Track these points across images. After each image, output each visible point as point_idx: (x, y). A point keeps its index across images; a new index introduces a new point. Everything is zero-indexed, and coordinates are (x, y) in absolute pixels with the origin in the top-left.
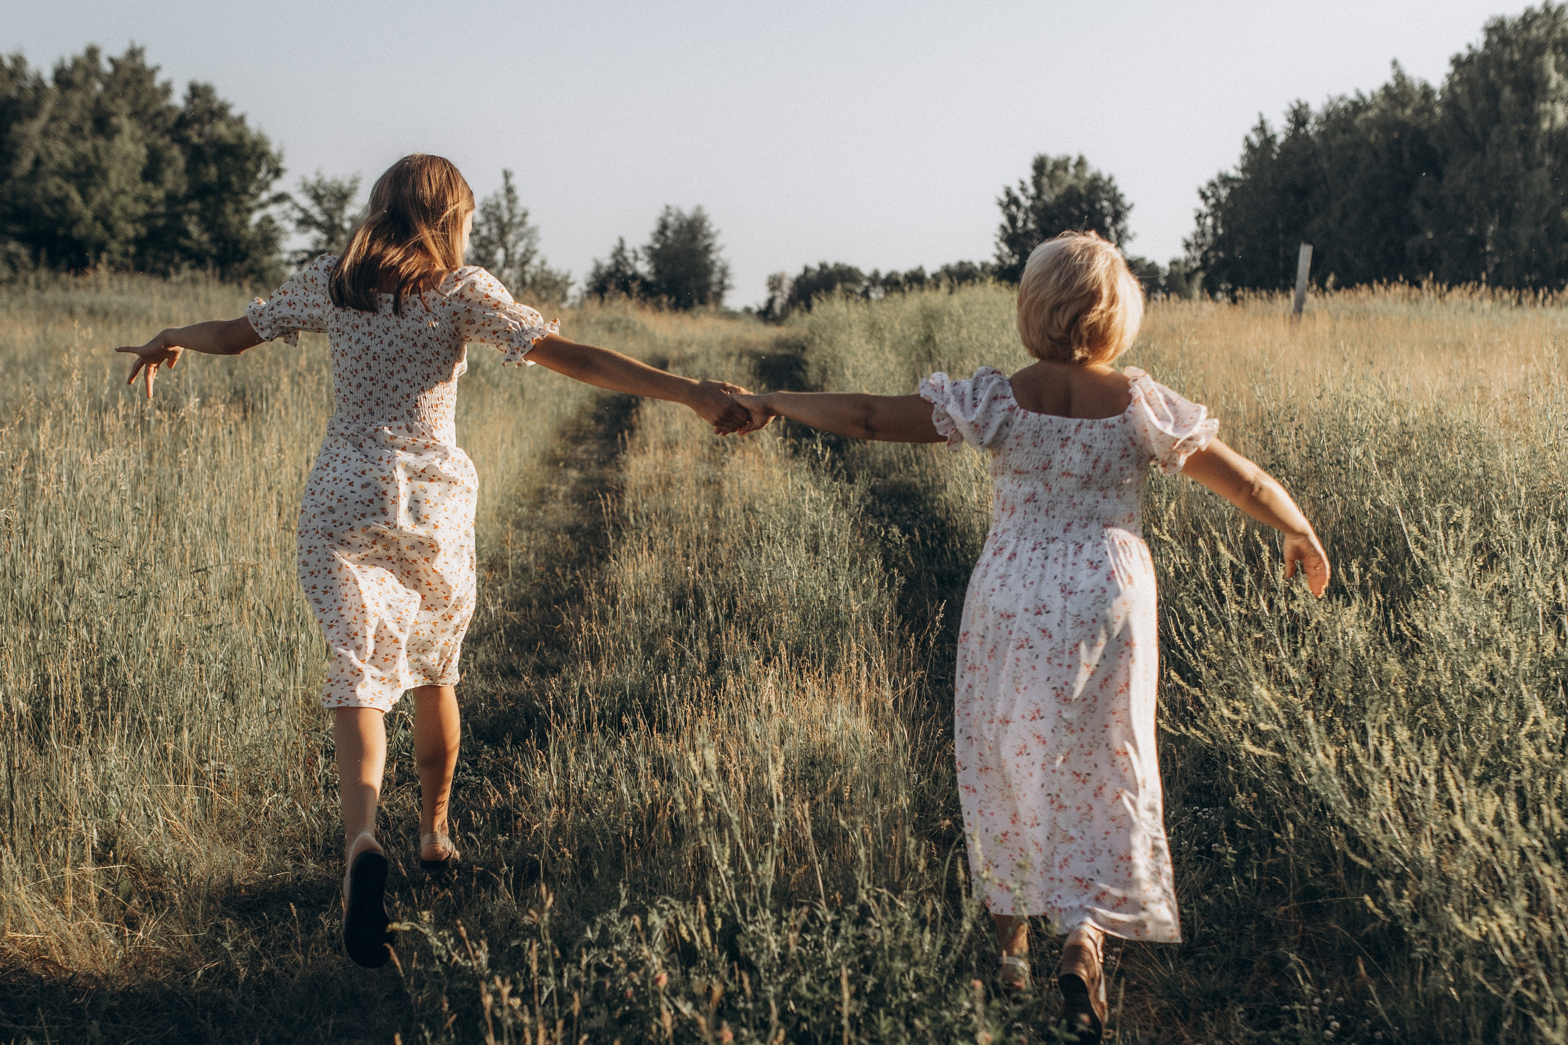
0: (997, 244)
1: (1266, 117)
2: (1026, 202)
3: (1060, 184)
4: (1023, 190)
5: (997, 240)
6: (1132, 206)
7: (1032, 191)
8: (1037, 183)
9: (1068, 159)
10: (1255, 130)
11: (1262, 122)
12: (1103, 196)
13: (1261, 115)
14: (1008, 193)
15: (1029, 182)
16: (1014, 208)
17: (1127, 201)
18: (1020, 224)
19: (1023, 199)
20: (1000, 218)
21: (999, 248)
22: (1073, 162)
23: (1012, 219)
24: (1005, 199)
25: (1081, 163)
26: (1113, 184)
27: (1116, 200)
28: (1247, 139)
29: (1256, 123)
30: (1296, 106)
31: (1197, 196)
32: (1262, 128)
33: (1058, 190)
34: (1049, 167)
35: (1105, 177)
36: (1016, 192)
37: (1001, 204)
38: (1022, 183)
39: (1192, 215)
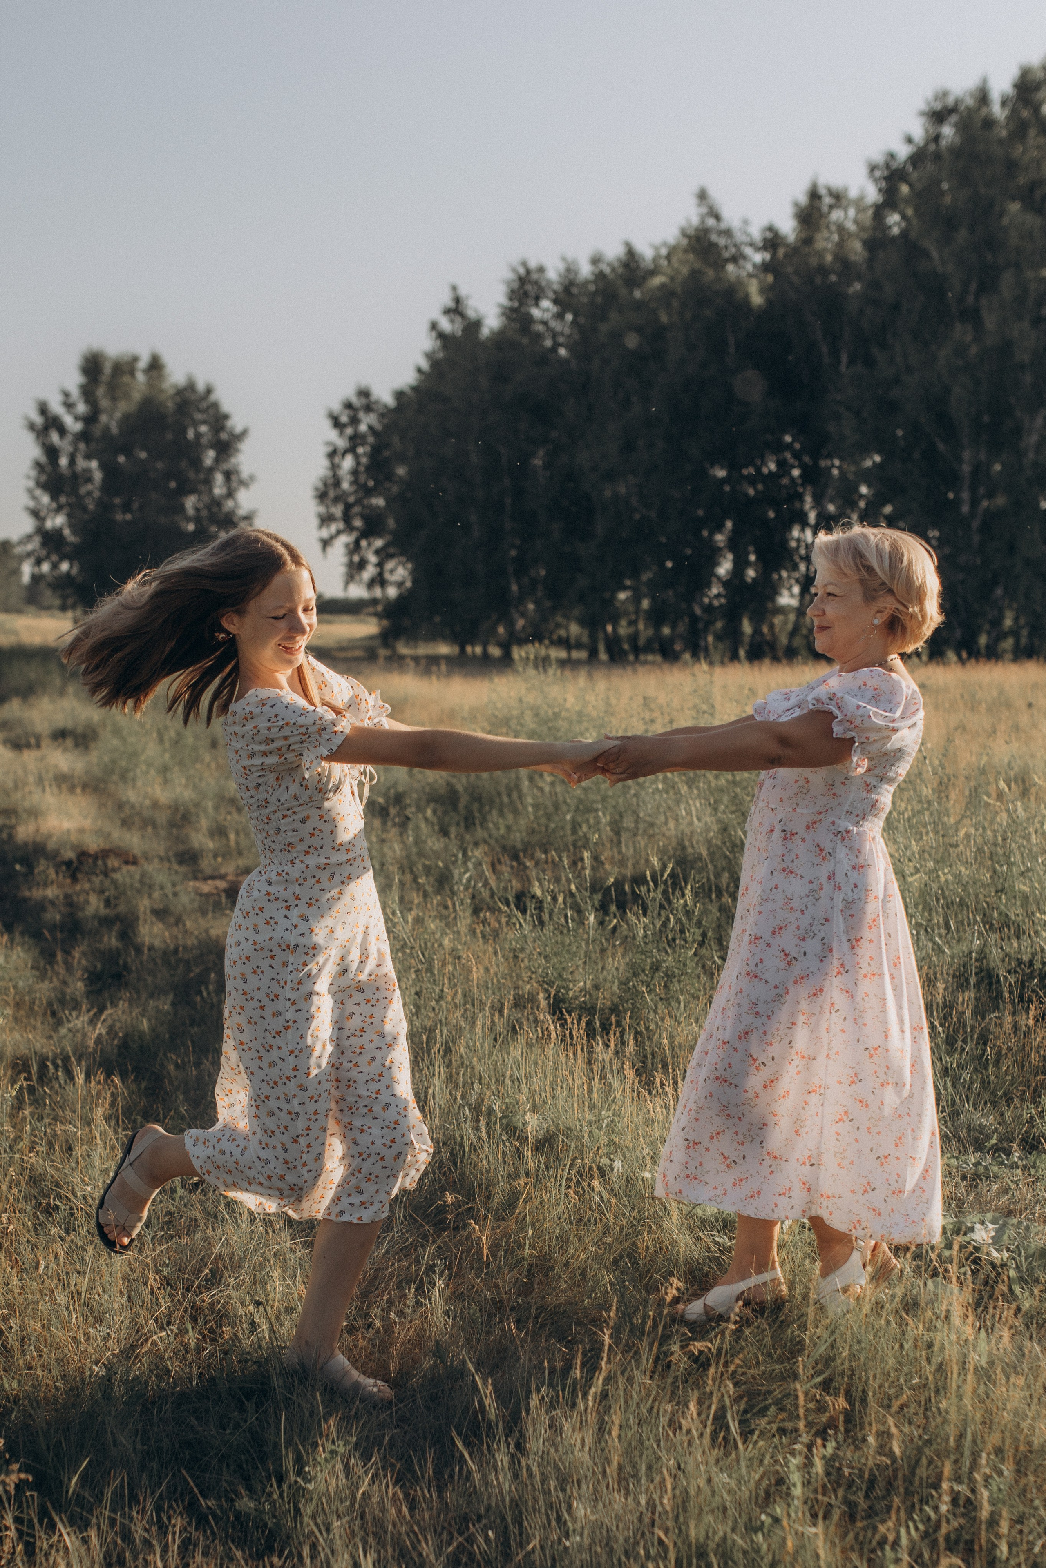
0: (30, 491)
1: (463, 292)
2: (73, 425)
3: (127, 396)
4: (69, 406)
5: (31, 484)
6: (245, 432)
7: (81, 408)
8: (87, 392)
9: (135, 359)
10: (447, 312)
11: (458, 300)
12: (199, 416)
13: (454, 288)
14: (43, 409)
15: (75, 393)
16: (55, 437)
17: (237, 423)
18: (63, 461)
19: (68, 420)
20: (32, 450)
21: (34, 498)
22: (142, 364)
23: (52, 452)
24: (39, 420)
25: (155, 366)
26: (213, 397)
27: (219, 420)
28: (434, 326)
29: (447, 300)
30: (522, 271)
31: (327, 424)
32: (456, 309)
33: (123, 407)
34: (107, 369)
35: (201, 386)
36: (57, 407)
37: (32, 427)
38: (66, 395)
39: (322, 451)
